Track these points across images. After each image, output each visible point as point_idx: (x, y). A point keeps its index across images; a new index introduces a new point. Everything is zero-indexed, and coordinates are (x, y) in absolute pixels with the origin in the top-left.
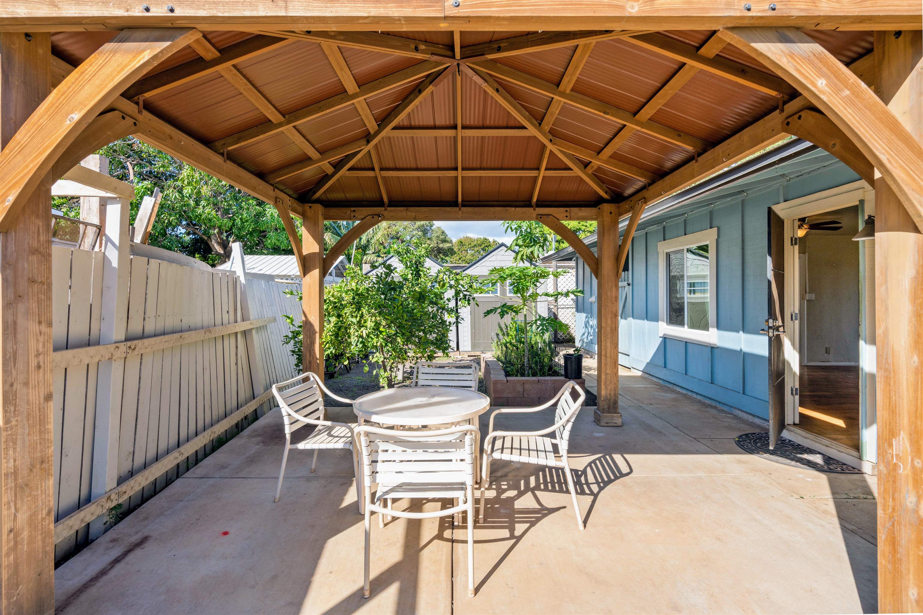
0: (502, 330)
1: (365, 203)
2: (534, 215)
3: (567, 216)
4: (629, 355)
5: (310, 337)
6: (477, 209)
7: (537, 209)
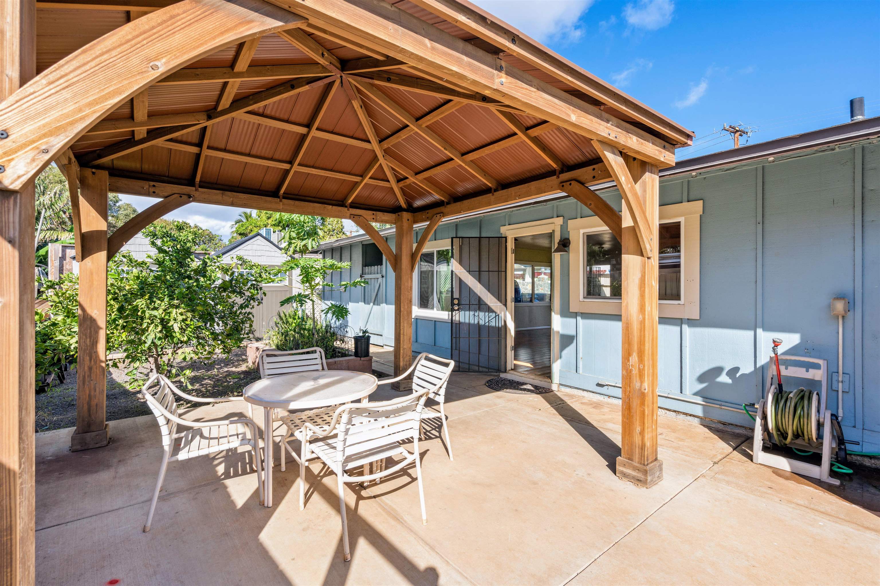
0: (281, 319)
1: (166, 178)
2: (348, 215)
3: (373, 219)
4: (381, 335)
5: (90, 337)
6: (297, 203)
7: (350, 209)
